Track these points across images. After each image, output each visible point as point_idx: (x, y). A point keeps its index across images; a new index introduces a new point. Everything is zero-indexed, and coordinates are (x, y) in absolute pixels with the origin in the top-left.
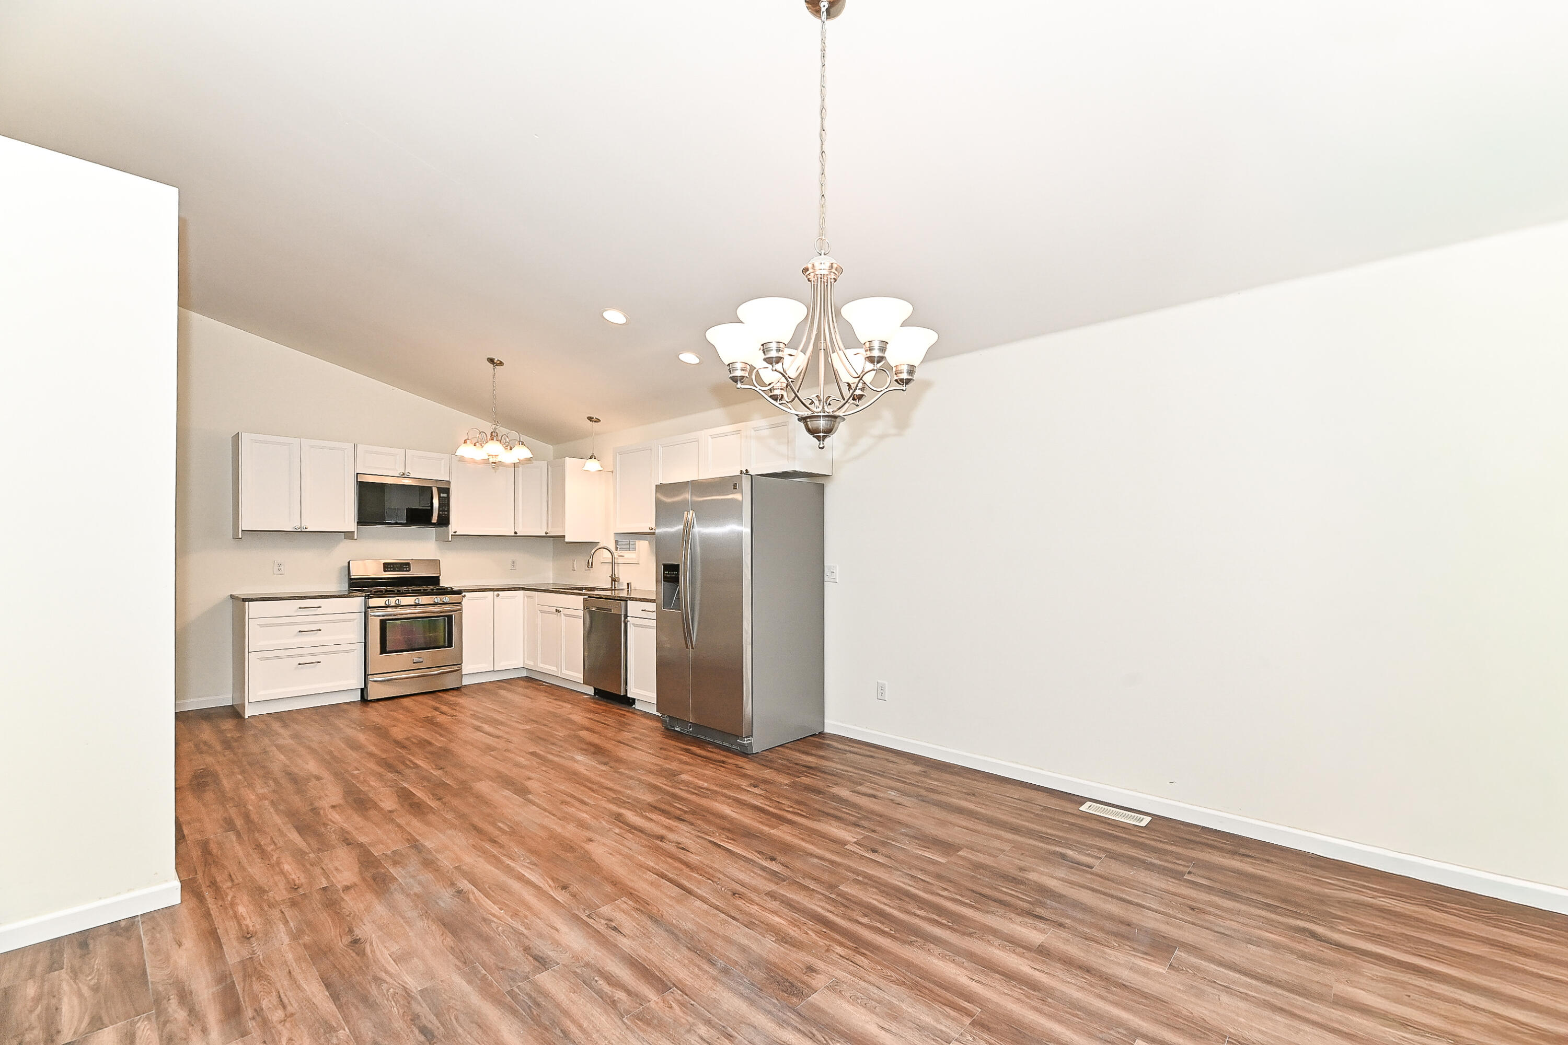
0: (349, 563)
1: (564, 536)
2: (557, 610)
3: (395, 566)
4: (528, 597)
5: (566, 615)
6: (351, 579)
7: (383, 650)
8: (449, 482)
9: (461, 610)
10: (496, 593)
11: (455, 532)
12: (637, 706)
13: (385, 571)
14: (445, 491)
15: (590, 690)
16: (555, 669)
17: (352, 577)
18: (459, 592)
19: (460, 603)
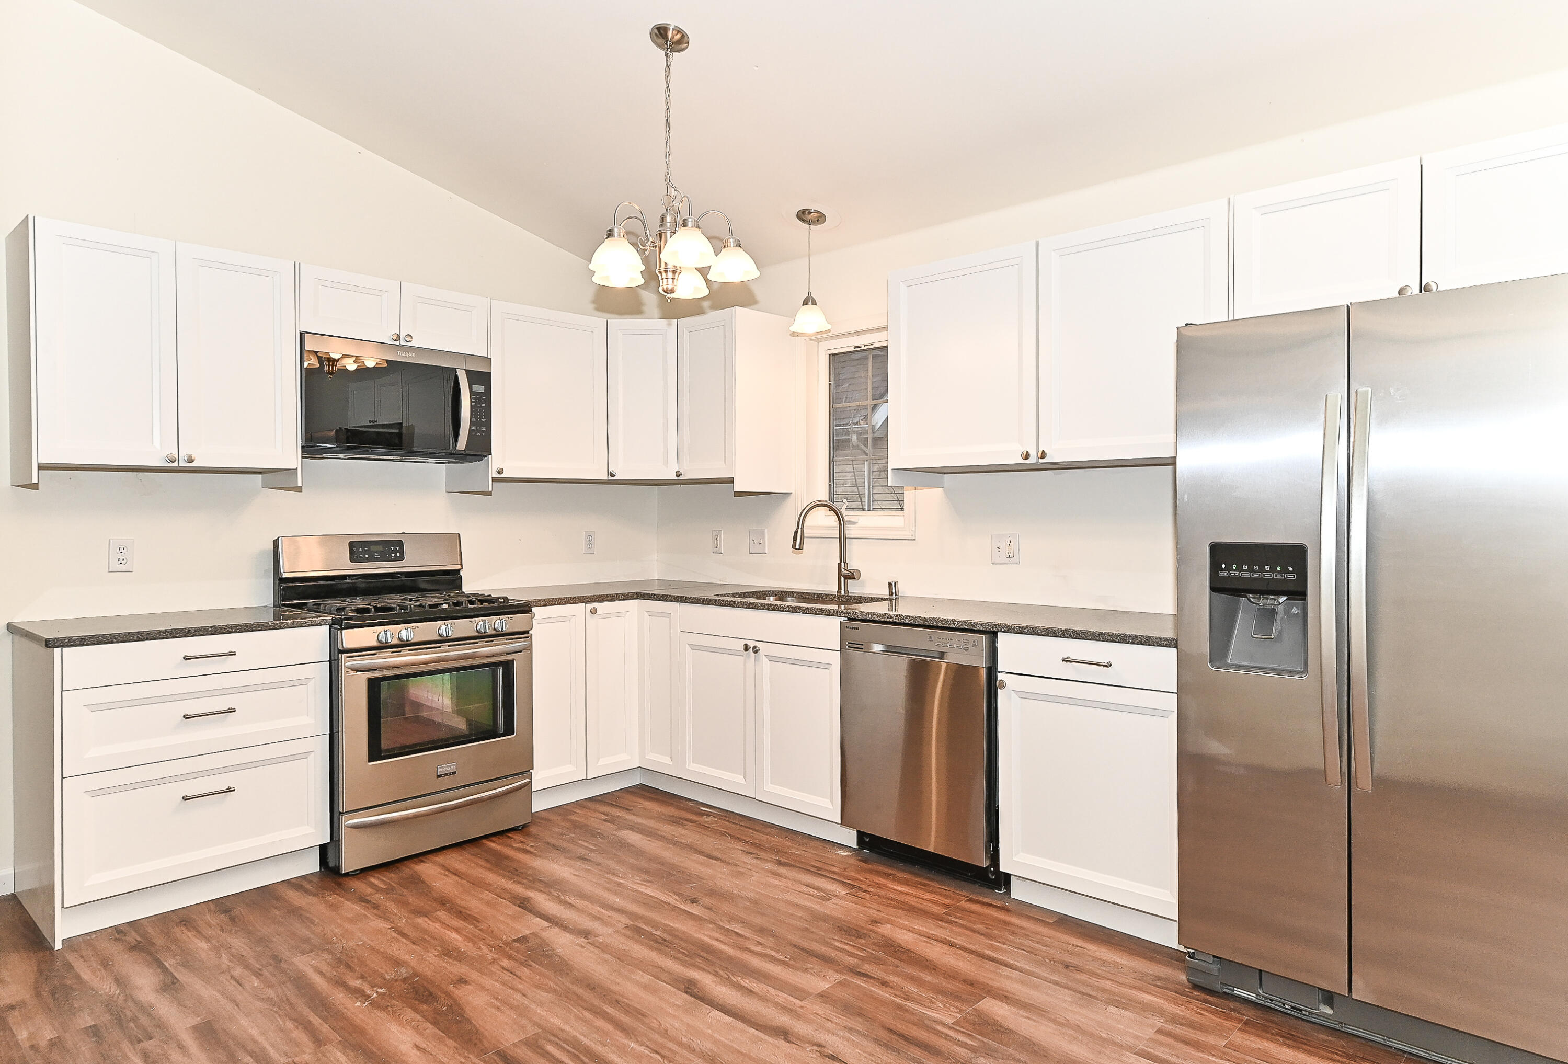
0: (276, 542)
1: (731, 481)
2: (746, 648)
3: (373, 548)
4: (652, 614)
5: (772, 659)
6: (282, 580)
7: (375, 752)
8: (488, 360)
9: (529, 648)
10: (590, 606)
11: (499, 472)
12: (1018, 892)
13: (353, 560)
14: (482, 379)
15: (849, 838)
16: (739, 779)
17: (284, 576)
18: (525, 608)
19: (527, 632)
